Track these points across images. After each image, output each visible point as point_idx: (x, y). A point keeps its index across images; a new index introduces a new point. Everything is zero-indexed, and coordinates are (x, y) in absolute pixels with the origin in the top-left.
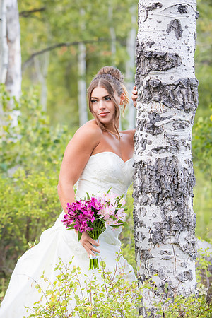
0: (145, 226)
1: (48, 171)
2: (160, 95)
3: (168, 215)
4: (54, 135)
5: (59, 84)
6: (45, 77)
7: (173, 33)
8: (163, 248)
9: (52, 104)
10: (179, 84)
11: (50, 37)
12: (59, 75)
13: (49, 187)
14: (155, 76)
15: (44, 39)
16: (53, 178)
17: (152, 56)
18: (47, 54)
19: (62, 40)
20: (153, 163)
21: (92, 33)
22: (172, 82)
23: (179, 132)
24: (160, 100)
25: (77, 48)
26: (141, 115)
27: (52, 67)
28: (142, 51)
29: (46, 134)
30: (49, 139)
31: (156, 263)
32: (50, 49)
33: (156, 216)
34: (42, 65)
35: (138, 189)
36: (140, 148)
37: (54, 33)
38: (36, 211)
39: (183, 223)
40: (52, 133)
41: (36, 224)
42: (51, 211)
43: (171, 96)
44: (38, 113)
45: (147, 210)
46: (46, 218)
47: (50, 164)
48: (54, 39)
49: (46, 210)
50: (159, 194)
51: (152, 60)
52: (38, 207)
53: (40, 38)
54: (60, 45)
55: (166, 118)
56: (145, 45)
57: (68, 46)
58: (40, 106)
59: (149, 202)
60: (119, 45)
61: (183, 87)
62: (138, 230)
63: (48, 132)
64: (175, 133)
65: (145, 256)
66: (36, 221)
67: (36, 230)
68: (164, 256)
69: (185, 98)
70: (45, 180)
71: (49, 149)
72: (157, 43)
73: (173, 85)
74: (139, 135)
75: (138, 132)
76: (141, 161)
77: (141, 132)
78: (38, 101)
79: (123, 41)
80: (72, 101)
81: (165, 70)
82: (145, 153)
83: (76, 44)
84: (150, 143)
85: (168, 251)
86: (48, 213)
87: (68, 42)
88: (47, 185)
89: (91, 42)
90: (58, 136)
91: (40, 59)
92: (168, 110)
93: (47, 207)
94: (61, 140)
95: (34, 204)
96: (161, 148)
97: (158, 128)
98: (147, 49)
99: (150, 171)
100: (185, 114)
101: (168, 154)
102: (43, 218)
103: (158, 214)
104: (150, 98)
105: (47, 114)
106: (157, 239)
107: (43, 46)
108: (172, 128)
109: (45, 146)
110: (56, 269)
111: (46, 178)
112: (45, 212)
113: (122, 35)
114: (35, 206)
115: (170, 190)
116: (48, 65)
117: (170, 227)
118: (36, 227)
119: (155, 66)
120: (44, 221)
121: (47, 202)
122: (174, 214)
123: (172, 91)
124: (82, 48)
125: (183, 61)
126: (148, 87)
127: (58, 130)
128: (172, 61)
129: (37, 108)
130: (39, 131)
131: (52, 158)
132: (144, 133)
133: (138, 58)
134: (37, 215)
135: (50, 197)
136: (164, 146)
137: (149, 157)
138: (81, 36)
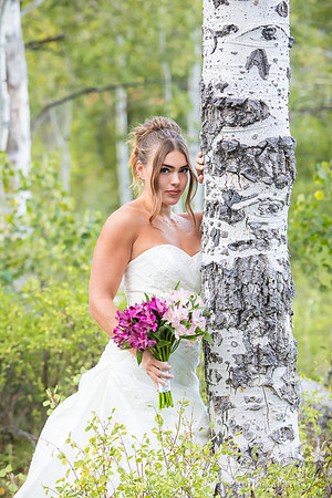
0: (221, 361)
1: (74, 280)
2: (238, 163)
3: (255, 343)
4: (81, 226)
5: (88, 149)
6: (67, 139)
7: (255, 69)
8: (249, 393)
9: (79, 180)
10: (267, 146)
11: (72, 79)
12: (88, 135)
13: (76, 305)
14: (229, 135)
15: (63, 83)
16: (81, 292)
17: (224, 106)
18: (69, 105)
19: (90, 83)
20: (231, 266)
21: (135, 71)
22: (255, 143)
23: (268, 218)
24: (239, 170)
25: (114, 94)
26: (211, 194)
27: (77, 124)
28: (210, 98)
29: (69, 225)
30: (74, 233)
31: (239, 415)
32: (73, 97)
33: (237, 345)
34: (61, 122)
35: (209, 306)
36: (211, 243)
37: (79, 73)
38: (57, 341)
39: (277, 355)
40: (78, 223)
41: (58, 362)
42: (80, 341)
43: (256, 164)
44: (57, 194)
45: (223, 336)
46: (72, 352)
47: (76, 271)
48: (79, 82)
49: (73, 339)
50: (240, 312)
51: (225, 111)
52: (60, 336)
53: (58, 80)
54: (89, 91)
55: (249, 198)
56: (214, 89)
57: (101, 91)
58: (59, 183)
59: (227, 325)
60: (176, 88)
61: (272, 150)
62: (210, 366)
63: (72, 222)
64: (262, 220)
65: (222, 405)
66: (58, 356)
67: (58, 370)
68: (251, 405)
69: (277, 166)
70: (69, 294)
71: (75, 248)
72: (232, 86)
73: (258, 147)
74: (208, 223)
75: (206, 220)
76: (213, 263)
77: (211, 220)
78: (55, 175)
79: (182, 83)
80: (108, 174)
81: (244, 125)
82: (218, 251)
83: (111, 88)
84: (225, 236)
85: (257, 397)
86: (75, 344)
87: (99, 87)
88: (73, 302)
89: (135, 85)
90: (88, 228)
91: (57, 112)
92: (252, 185)
93: (73, 336)
94: (93, 234)
95: (55, 332)
96: (242, 242)
97: (236, 212)
98: (218, 94)
99: (226, 278)
100: (277, 191)
101: (252, 252)
102: (68, 352)
103: (240, 343)
104: (223, 168)
105: (72, 195)
106: (239, 379)
107: (63, 93)
108: (258, 213)
109: (69, 243)
110: (89, 428)
111: (71, 292)
112: (70, 343)
113: (181, 73)
114: (56, 335)
115: (257, 305)
116: (70, 121)
117: (259, 361)
118: (58, 365)
119: (229, 119)
120: (70, 357)
121: (73, 327)
122: (264, 342)
123: (256, 156)
124: (121, 94)
125: (271, 111)
126: (220, 152)
127: (87, 218)
128: (255, 111)
129: (56, 186)
130: (59, 221)
131: (79, 261)
132: (215, 220)
133: (204, 109)
134: (59, 348)
135: (78, 319)
136: (247, 239)
137: (225, 257)
138: (119, 77)
